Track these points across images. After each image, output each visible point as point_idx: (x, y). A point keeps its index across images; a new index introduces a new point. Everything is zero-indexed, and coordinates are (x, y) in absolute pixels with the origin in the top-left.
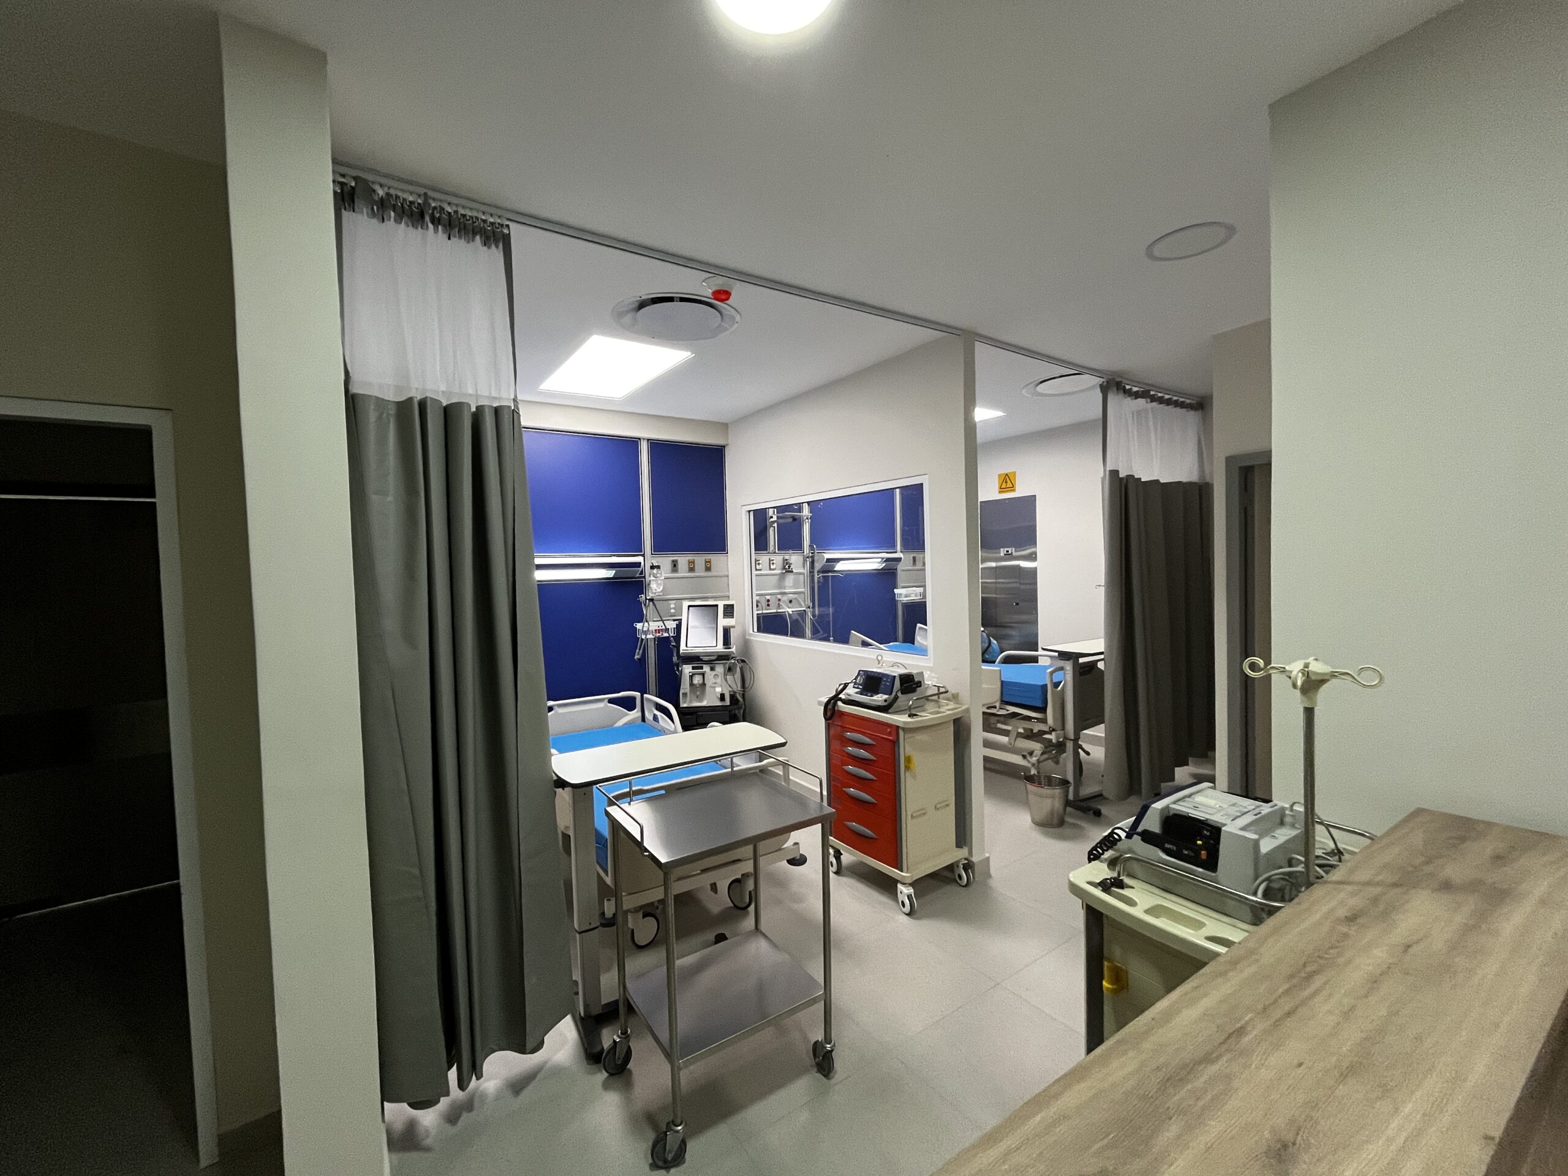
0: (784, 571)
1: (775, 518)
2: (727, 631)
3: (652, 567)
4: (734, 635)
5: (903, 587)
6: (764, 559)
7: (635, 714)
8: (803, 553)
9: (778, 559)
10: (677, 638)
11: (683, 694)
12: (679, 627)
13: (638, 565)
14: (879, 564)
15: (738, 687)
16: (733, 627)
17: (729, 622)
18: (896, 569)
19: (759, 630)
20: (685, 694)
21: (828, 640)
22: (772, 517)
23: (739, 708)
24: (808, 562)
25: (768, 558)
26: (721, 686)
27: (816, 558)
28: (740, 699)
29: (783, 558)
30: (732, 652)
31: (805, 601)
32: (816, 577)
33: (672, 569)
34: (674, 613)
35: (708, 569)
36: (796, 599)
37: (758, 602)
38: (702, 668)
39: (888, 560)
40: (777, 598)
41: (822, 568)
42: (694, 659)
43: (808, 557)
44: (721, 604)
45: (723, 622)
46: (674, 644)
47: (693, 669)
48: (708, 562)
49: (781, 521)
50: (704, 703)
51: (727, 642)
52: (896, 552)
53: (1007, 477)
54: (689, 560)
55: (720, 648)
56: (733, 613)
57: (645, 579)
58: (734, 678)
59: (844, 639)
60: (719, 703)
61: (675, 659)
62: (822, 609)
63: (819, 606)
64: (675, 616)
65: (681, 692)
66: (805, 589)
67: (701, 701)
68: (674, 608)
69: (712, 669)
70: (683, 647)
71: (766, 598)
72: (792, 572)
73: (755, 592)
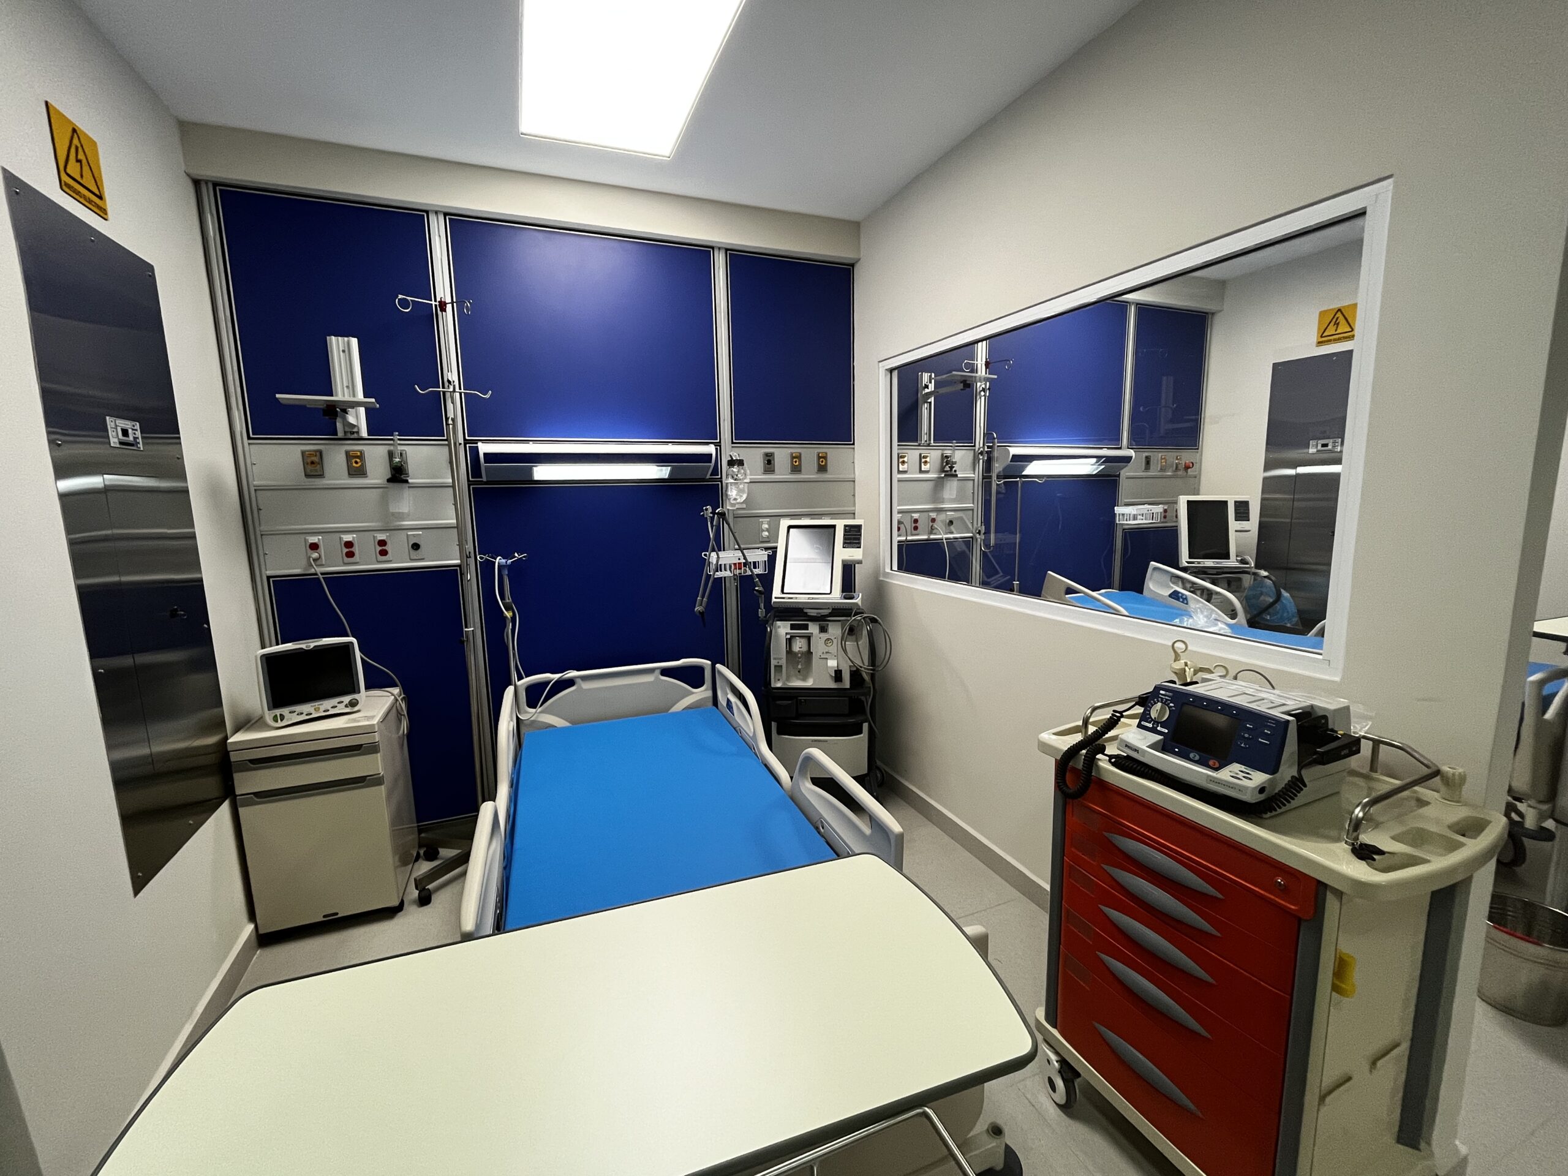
0: (943, 475)
1: (932, 387)
2: (848, 569)
3: (731, 463)
4: (861, 576)
5: (1127, 505)
6: (912, 455)
7: (702, 693)
8: (974, 446)
9: (934, 456)
10: (767, 579)
11: (775, 666)
12: (772, 559)
13: (707, 457)
14: (1095, 467)
15: (862, 661)
16: (860, 562)
17: (854, 554)
18: (1119, 476)
19: (900, 568)
20: (779, 668)
21: (1011, 590)
22: (927, 387)
23: (867, 694)
24: (981, 461)
25: (917, 453)
26: (837, 657)
27: (996, 454)
28: (866, 677)
29: (942, 454)
30: (856, 604)
31: (972, 523)
32: (995, 482)
33: (765, 467)
34: (768, 537)
35: (822, 469)
36: (961, 519)
37: (899, 522)
38: (806, 627)
39: (1109, 459)
40: (929, 516)
41: (1004, 469)
42: (796, 614)
43: (981, 453)
44: (840, 524)
45: (843, 554)
46: (761, 589)
47: (792, 629)
48: (822, 457)
49: (942, 391)
50: (809, 683)
51: (848, 586)
52: (1120, 448)
53: (1339, 314)
54: (792, 454)
55: (836, 596)
56: (859, 539)
57: (721, 482)
58: (858, 644)
59: (1033, 588)
60: (832, 685)
61: (761, 612)
62: (1000, 535)
63: (996, 532)
64: (768, 542)
65: (773, 662)
66: (973, 504)
67: (804, 679)
68: (767, 530)
69: (823, 630)
70: (776, 592)
71: (912, 517)
72: (956, 476)
73: (896, 508)
